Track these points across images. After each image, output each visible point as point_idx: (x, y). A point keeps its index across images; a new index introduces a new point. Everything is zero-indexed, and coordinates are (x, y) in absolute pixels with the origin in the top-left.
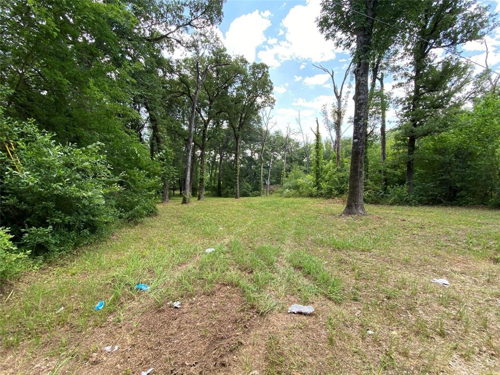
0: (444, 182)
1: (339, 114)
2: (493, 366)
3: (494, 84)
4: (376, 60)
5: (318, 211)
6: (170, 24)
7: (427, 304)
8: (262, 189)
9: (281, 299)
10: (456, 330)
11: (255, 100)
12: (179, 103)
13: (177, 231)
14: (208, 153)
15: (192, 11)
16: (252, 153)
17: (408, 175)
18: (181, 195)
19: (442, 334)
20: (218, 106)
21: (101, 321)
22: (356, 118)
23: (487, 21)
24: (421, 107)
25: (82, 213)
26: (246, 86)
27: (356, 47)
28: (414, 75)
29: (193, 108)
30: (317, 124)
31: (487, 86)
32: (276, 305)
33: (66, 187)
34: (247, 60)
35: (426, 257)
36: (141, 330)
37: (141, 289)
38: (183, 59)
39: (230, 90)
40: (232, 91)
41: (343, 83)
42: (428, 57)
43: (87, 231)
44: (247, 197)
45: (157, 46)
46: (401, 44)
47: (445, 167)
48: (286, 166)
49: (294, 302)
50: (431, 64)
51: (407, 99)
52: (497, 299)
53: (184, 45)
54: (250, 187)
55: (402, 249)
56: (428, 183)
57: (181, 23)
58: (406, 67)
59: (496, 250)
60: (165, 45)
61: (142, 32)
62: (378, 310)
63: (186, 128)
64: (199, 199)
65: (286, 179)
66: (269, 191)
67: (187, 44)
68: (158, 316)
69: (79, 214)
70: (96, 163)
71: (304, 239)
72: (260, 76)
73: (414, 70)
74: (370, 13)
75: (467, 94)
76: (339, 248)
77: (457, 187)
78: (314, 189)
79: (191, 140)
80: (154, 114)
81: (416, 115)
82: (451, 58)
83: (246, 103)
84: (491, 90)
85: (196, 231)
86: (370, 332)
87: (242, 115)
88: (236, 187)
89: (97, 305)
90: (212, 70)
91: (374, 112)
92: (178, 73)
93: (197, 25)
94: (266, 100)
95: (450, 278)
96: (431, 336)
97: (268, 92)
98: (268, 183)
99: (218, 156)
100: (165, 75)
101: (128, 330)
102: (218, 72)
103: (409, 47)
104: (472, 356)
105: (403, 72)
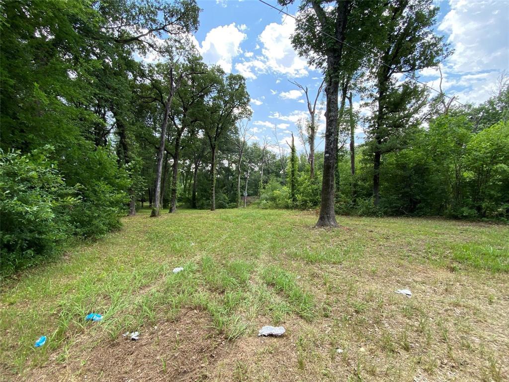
0: (405, 195)
1: (312, 128)
2: (454, 379)
3: (447, 106)
4: (346, 80)
5: (294, 224)
6: (142, 27)
7: (392, 316)
8: (239, 200)
9: (252, 321)
10: (420, 343)
11: (232, 110)
12: (150, 109)
13: (142, 248)
14: (182, 162)
15: (167, 17)
16: (229, 163)
17: (374, 188)
18: (150, 207)
19: (407, 349)
20: (192, 114)
21: (42, 361)
22: (327, 134)
23: (441, 50)
24: (385, 126)
25: (25, 230)
26: (222, 96)
27: (327, 67)
28: (378, 96)
29: (166, 115)
30: (292, 138)
31: (441, 108)
32: (246, 328)
33: (5, 200)
34: (224, 70)
35: (391, 268)
36: (89, 370)
37: (92, 320)
38: (156, 64)
39: (206, 99)
40: (208, 100)
41: (316, 100)
42: (391, 80)
43: (30, 252)
44: (224, 209)
45: (127, 47)
46: (367, 67)
47: (406, 180)
48: (263, 177)
49: (266, 323)
50: (393, 87)
51: (373, 118)
52: (455, 309)
53: (157, 49)
54: (227, 198)
55: (369, 260)
56: (392, 195)
57: (154, 27)
58: (371, 89)
59: (452, 259)
60: (136, 47)
61: (111, 31)
62: (347, 326)
63: (158, 135)
64: (171, 211)
65: (263, 190)
66: (247, 202)
67: (160, 48)
68: (111, 351)
69: (22, 231)
70: (44, 173)
71: (279, 253)
72: (237, 87)
73: (378, 92)
74: (340, 37)
75: (424, 115)
76: (311, 262)
77: (417, 199)
78: (290, 201)
79: (163, 148)
80: (121, 119)
81: (380, 133)
82: (410, 82)
83: (222, 113)
84: (444, 113)
85: (165, 247)
86: (340, 351)
87: (218, 125)
88: (212, 198)
89: (38, 341)
90: (188, 78)
91: (344, 128)
92: (149, 78)
93: (172, 30)
94: (243, 111)
95: (412, 288)
96: (396, 350)
97: (245, 103)
98: (246, 194)
99: (193, 166)
100: (135, 79)
101: (73, 370)
102: (193, 80)
103: (374, 70)
104: (435, 369)
105: (369, 93)
